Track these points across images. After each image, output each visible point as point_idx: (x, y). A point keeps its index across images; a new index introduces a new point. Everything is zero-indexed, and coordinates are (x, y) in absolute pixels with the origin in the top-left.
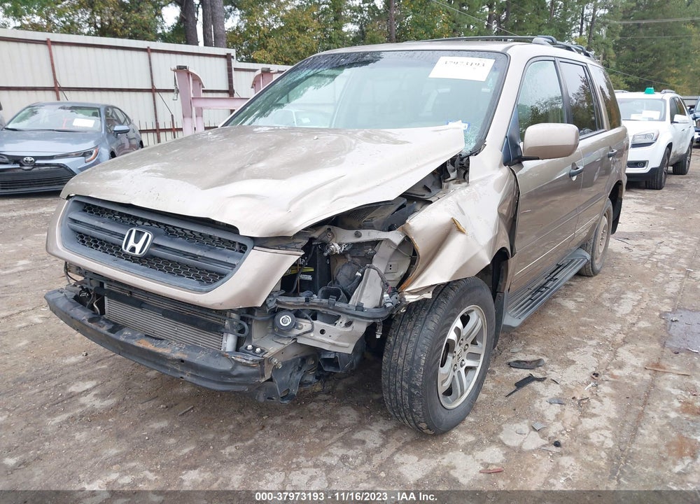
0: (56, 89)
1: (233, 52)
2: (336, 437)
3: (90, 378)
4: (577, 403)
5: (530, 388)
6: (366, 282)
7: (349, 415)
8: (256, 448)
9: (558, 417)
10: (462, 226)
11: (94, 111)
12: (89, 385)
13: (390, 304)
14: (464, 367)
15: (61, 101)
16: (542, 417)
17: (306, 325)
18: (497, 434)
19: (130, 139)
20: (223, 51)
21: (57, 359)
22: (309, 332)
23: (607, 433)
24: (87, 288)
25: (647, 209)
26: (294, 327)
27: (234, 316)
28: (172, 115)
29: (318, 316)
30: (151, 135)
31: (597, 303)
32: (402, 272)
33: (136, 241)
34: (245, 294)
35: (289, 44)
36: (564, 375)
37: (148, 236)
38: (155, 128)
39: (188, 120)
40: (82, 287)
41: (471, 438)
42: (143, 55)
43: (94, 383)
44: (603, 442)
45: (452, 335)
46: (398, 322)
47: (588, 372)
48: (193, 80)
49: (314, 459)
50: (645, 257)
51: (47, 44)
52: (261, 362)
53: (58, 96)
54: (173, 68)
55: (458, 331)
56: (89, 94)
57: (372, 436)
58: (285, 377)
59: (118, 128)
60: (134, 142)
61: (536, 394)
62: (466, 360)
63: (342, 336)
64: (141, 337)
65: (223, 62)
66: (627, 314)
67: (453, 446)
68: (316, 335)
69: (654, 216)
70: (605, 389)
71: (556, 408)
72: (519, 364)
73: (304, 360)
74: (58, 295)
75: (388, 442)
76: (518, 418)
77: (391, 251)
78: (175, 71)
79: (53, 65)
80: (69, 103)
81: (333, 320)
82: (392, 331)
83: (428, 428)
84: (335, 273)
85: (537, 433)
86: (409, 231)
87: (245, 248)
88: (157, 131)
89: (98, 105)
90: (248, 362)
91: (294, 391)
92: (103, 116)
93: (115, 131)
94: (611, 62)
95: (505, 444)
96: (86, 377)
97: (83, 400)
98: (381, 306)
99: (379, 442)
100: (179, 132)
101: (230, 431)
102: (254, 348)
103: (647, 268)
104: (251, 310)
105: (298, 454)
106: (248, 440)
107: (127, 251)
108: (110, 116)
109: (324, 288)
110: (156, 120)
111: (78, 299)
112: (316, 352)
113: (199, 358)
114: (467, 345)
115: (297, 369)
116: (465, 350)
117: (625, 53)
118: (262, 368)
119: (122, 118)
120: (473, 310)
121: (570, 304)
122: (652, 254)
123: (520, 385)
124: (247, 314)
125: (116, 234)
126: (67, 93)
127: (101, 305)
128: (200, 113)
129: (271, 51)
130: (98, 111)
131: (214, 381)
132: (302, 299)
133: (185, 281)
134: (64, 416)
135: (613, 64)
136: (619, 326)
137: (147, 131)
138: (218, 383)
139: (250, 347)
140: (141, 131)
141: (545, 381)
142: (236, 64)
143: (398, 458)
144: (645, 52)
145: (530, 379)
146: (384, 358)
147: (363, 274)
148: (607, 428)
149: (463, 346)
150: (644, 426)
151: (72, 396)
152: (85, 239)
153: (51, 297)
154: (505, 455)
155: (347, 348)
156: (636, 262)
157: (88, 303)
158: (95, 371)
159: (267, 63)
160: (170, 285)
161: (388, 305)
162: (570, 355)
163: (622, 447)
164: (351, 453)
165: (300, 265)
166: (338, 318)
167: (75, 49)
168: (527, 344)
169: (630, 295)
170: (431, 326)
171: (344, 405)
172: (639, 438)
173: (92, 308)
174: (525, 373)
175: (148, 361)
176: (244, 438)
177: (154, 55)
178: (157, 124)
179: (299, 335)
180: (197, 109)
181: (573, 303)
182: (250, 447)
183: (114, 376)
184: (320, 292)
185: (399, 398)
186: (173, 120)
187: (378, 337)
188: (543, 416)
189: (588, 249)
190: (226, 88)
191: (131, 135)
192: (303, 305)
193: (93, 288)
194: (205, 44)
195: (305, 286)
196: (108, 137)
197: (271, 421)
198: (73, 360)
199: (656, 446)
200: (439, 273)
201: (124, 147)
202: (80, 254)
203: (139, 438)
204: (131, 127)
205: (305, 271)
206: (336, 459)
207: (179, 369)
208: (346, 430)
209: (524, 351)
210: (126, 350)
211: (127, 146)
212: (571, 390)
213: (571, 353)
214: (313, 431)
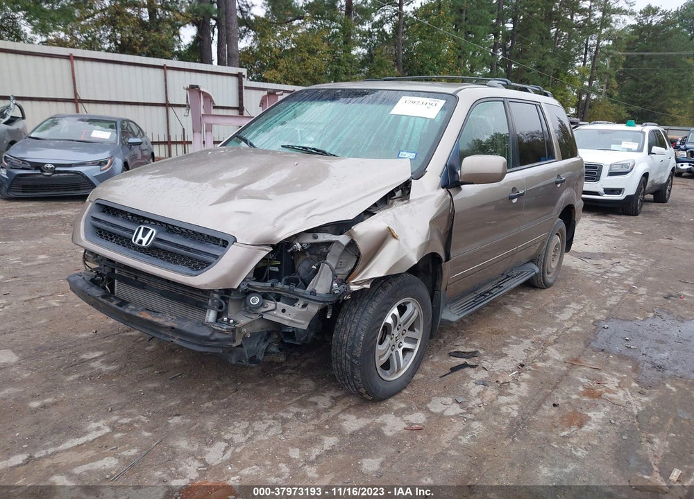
0: (76, 101)
1: (244, 71)
2: (294, 399)
3: (99, 349)
4: (499, 385)
5: (462, 372)
6: (320, 274)
7: (308, 384)
8: (229, 405)
9: (479, 394)
10: (396, 233)
11: (111, 124)
12: (97, 354)
13: (338, 292)
14: (402, 348)
15: (80, 113)
16: (466, 394)
17: (271, 305)
18: (426, 403)
19: (142, 151)
20: (235, 70)
21: (72, 334)
22: (273, 310)
23: (516, 407)
24: (101, 273)
25: (617, 233)
26: (261, 306)
27: (216, 296)
28: (184, 129)
29: (281, 299)
30: (162, 147)
31: (542, 311)
32: (350, 268)
33: (144, 235)
34: (224, 278)
35: (299, 65)
36: (495, 364)
37: (153, 232)
38: (166, 140)
39: (197, 135)
40: (97, 272)
41: (403, 405)
42: (160, 72)
43: (101, 353)
44: (510, 413)
45: (389, 320)
46: (346, 307)
47: (515, 363)
48: (204, 97)
49: (274, 414)
50: (599, 275)
51: (70, 59)
52: (233, 331)
53: (77, 107)
54: (186, 87)
55: (394, 316)
56: (107, 106)
57: (324, 401)
58: (253, 345)
59: (132, 140)
60: (146, 153)
61: (467, 377)
62: (403, 342)
63: (299, 315)
64: (142, 310)
65: (234, 80)
66: (565, 321)
67: (388, 411)
68: (278, 313)
69: (620, 240)
70: (526, 376)
71: (480, 388)
72: (458, 354)
73: (269, 334)
74: (78, 277)
75: (336, 405)
76: (447, 394)
77: (340, 250)
78: (187, 89)
79: (74, 78)
80: (88, 116)
81: (292, 302)
82: (341, 315)
83: (367, 393)
84: (297, 267)
85: (458, 405)
86: (354, 235)
87: (227, 243)
88: (168, 143)
89: (115, 118)
90: (223, 330)
91: (260, 357)
92: (119, 129)
93: (129, 143)
94: (614, 91)
95: (429, 410)
96: (95, 349)
97: (93, 364)
98: (331, 292)
99: (329, 404)
100: (189, 145)
101: (209, 392)
102: (229, 320)
103: (597, 284)
104: (228, 291)
105: (261, 409)
106: (223, 399)
107: (136, 243)
108: (125, 129)
109: (287, 277)
110: (168, 133)
111: (93, 282)
112: (279, 326)
113: (186, 326)
114: (405, 330)
115: (263, 340)
116: (403, 334)
117: (628, 83)
118: (234, 335)
119: (136, 130)
120: (410, 302)
121: (517, 310)
122: (606, 272)
123: (454, 370)
124: (226, 293)
125: (127, 230)
126: (86, 105)
127: (112, 287)
128: (209, 128)
129: (281, 71)
130: (114, 124)
131: (197, 344)
132: (268, 284)
133: (180, 268)
134: (76, 376)
135: (616, 94)
136: (555, 330)
137: (159, 143)
138: (200, 345)
139: (225, 319)
140: (153, 143)
141: (476, 369)
142: (246, 83)
143: (341, 417)
144: (648, 83)
145: (465, 365)
146: (334, 335)
147: (318, 267)
148: (517, 403)
149: (401, 330)
150: (547, 404)
151: (83, 361)
152: (102, 233)
153: (72, 279)
154: (427, 418)
155: (303, 325)
156: (589, 278)
157: (101, 285)
158: (103, 345)
159: (277, 83)
160: (167, 269)
161: (336, 292)
162: (504, 350)
163: (524, 417)
164: (304, 411)
165: (270, 259)
166: (297, 300)
167: (96, 64)
168: (471, 340)
169: (573, 305)
170: (371, 310)
171: (305, 377)
172: (540, 412)
173: (104, 288)
174: (461, 361)
175: (146, 328)
176: (221, 397)
177: (169, 72)
178: (169, 137)
179: (265, 312)
180: (207, 124)
181: (520, 310)
182: (225, 403)
183: (119, 348)
184: (283, 280)
185: (344, 367)
186: (184, 133)
187: (328, 317)
188: (468, 393)
189: (539, 263)
190: (235, 104)
191: (143, 146)
192: (270, 290)
193: (106, 273)
194: (219, 63)
195: (273, 275)
196: (122, 148)
197: (243, 387)
198: (85, 335)
199: (552, 417)
200: (378, 269)
201: (136, 157)
202: (99, 245)
203: (135, 393)
204: (144, 139)
205: (273, 264)
206: (292, 414)
207: (170, 335)
208: (303, 395)
209: (466, 345)
210: (131, 320)
211: (139, 156)
212: (497, 376)
213: (506, 348)
214: (277, 394)
